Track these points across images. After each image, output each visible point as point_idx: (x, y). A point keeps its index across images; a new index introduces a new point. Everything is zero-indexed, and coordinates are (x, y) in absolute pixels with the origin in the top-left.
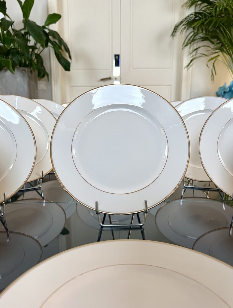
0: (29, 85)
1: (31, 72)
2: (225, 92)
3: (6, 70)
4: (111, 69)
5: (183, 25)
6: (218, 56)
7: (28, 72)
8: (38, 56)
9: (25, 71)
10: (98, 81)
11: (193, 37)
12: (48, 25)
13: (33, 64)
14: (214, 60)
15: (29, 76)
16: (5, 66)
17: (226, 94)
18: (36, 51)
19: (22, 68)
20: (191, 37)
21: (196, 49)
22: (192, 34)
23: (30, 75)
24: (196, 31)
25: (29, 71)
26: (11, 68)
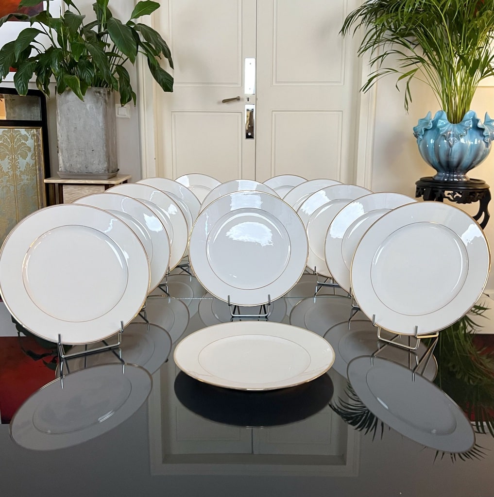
0: (105, 116)
1: (109, 93)
2: (426, 130)
3: (69, 91)
4: (240, 82)
5: (361, 15)
6: (415, 70)
7: (104, 94)
8: (121, 69)
9: (99, 93)
10: (219, 103)
11: (375, 37)
12: (137, 17)
13: (113, 81)
14: (409, 76)
15: (105, 101)
16: (67, 86)
17: (429, 132)
18: (117, 61)
19: (94, 89)
20: (372, 36)
21: (383, 56)
22: (374, 30)
23: (107, 99)
24: (379, 28)
25: (106, 93)
26: (79, 91)
